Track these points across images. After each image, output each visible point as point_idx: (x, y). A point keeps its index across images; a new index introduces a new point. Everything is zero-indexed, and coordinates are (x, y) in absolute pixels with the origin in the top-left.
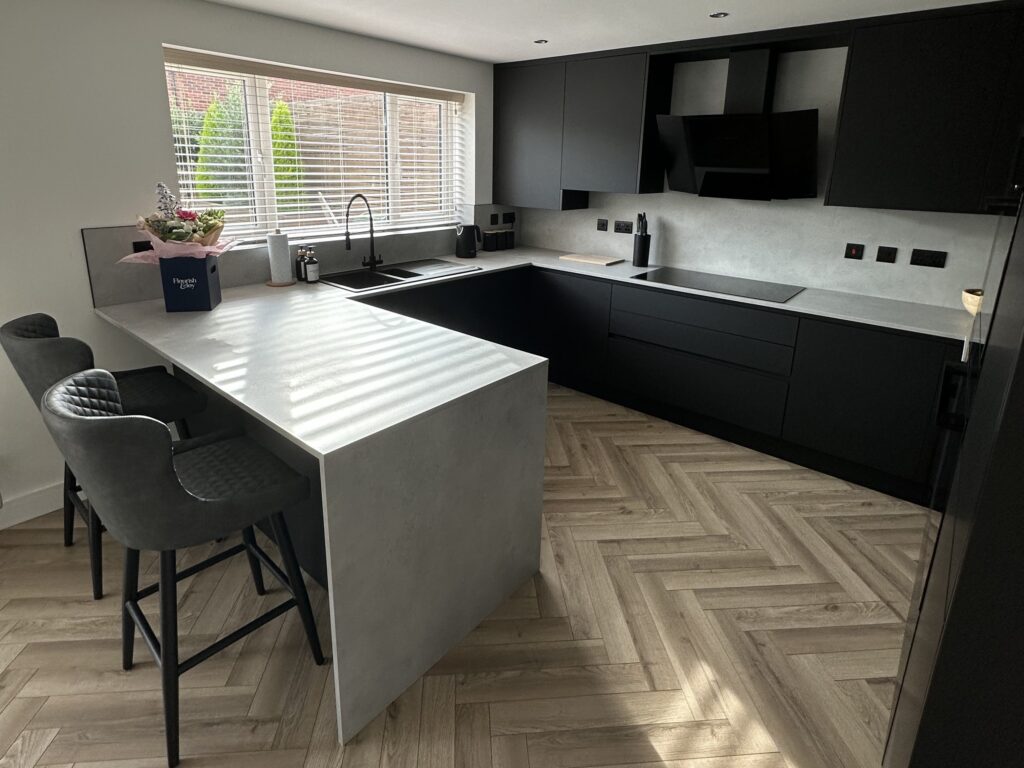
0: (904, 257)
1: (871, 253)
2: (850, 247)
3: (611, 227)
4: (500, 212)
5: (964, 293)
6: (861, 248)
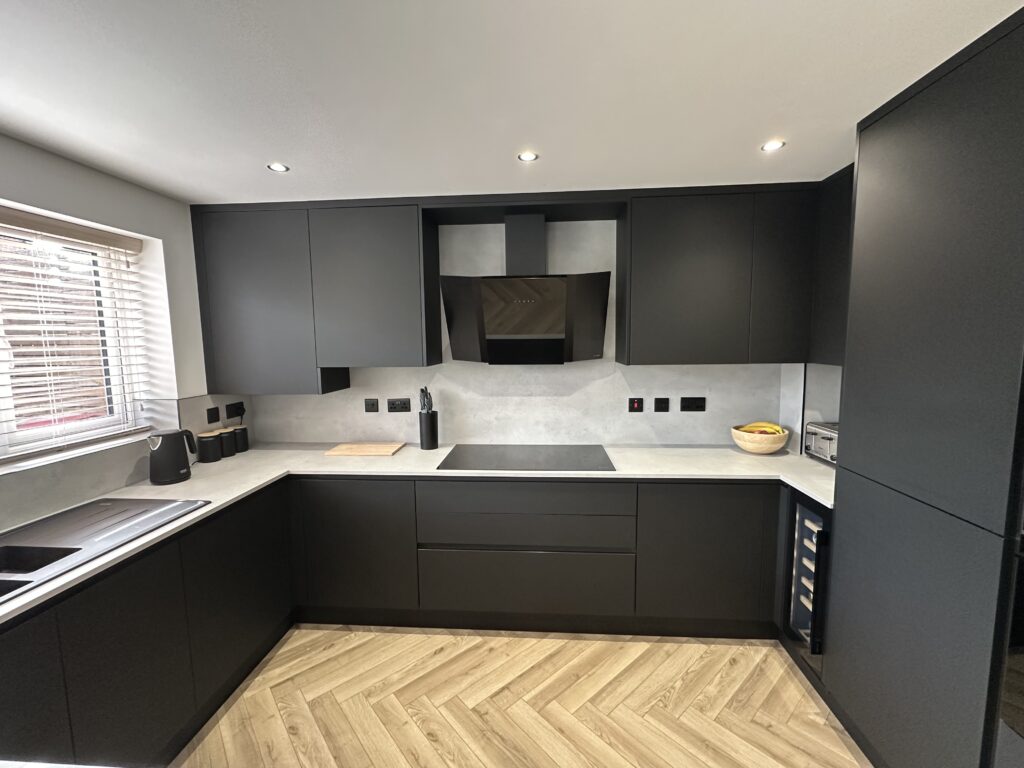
0: (675, 405)
1: (649, 405)
2: (632, 401)
3: (383, 406)
4: (222, 403)
5: (734, 431)
6: (640, 401)
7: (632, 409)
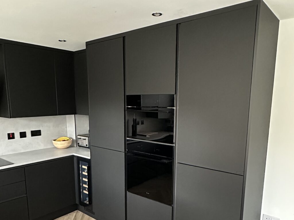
0: (29, 134)
1: (17, 135)
2: (9, 134)
5: (53, 141)
6: (13, 134)
7: (9, 138)
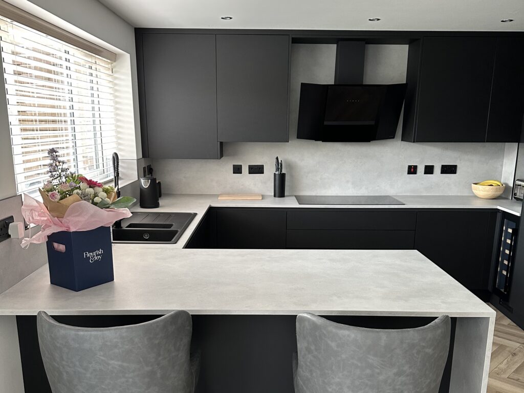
0: (437, 170)
1: (421, 170)
2: (410, 167)
3: (245, 169)
4: (146, 165)
5: (473, 185)
6: (415, 167)
7: (409, 172)
